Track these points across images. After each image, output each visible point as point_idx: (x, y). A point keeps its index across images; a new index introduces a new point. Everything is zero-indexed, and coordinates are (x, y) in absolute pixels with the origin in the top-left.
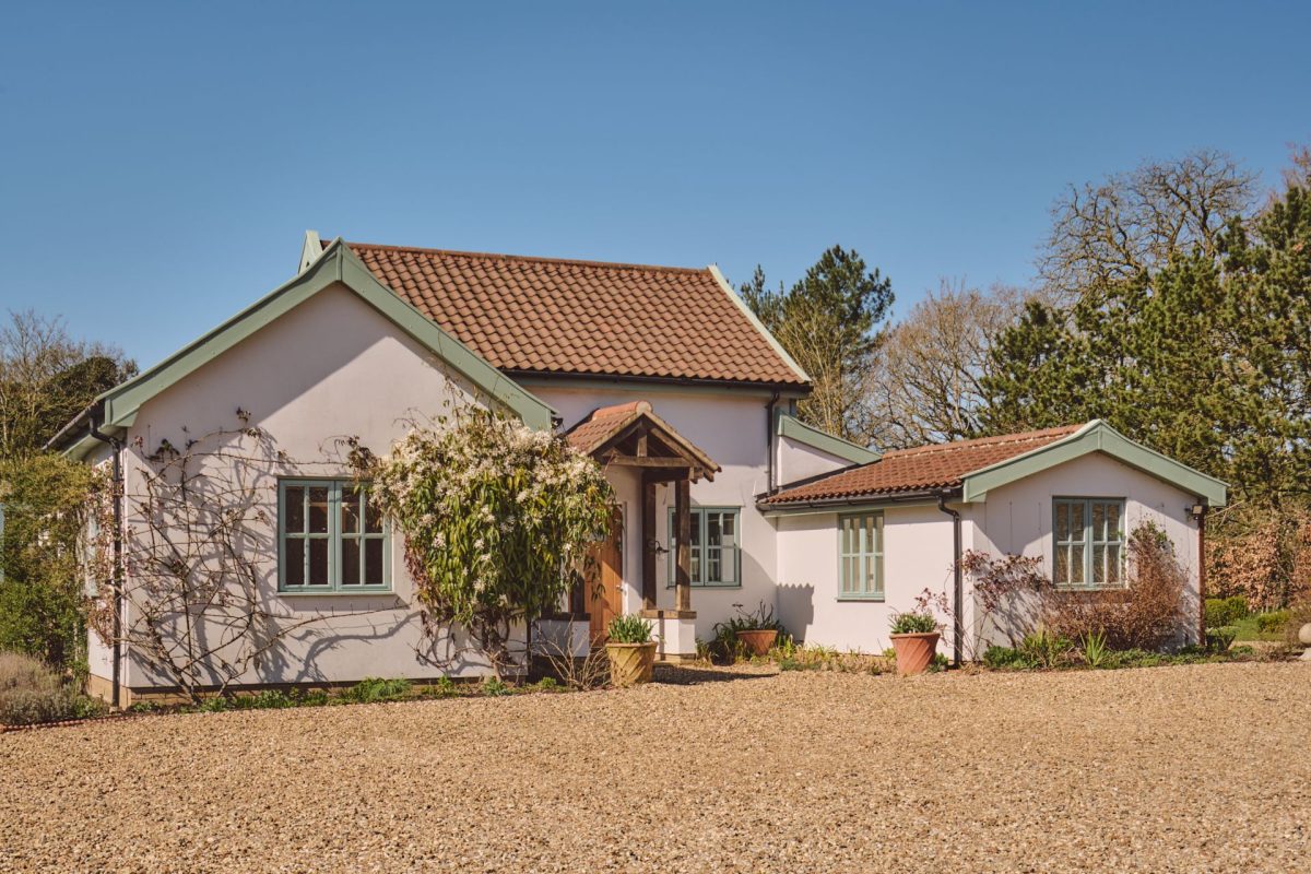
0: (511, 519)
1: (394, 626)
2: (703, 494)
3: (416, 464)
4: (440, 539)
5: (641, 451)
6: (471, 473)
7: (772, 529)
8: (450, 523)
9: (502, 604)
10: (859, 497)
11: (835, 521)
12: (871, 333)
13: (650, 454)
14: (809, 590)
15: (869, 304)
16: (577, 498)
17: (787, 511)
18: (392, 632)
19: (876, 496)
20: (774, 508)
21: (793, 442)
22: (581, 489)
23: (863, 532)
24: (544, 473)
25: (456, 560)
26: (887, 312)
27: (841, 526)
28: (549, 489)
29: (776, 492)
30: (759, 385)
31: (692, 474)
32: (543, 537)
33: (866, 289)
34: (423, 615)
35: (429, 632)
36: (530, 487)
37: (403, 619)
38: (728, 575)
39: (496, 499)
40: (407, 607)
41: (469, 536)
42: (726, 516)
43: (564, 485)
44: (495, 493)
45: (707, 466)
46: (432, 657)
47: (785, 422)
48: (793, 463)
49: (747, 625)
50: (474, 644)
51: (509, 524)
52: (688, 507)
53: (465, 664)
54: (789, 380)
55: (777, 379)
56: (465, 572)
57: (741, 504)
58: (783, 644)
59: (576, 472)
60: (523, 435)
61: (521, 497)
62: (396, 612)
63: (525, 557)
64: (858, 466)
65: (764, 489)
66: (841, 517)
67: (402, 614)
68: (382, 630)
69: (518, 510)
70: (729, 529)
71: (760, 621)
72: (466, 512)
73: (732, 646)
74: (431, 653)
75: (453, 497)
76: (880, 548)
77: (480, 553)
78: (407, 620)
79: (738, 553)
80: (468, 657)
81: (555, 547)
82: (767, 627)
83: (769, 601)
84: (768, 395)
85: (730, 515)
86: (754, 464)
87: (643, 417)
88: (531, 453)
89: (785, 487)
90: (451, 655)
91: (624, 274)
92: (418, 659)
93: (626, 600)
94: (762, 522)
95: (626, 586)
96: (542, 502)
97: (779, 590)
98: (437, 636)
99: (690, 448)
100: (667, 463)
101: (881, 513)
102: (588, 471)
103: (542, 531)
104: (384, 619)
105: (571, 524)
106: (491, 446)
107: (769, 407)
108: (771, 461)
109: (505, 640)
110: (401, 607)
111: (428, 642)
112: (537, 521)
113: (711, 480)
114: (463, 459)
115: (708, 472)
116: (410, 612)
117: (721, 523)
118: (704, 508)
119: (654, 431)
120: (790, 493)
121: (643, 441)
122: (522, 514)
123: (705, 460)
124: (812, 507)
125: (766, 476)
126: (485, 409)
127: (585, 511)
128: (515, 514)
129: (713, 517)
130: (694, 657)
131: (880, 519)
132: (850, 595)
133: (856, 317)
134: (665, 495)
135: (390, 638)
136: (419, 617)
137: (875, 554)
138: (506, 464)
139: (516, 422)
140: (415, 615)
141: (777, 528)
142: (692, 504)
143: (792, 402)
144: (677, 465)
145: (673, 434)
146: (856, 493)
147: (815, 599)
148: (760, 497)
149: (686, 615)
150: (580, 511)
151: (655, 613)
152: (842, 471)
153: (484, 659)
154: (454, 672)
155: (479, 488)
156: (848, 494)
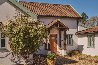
0: (27, 35)
1: (7, 55)
2: (68, 32)
3: (9, 25)
4: (13, 39)
5: (58, 26)
6: (19, 27)
7: (77, 37)
8: (15, 36)
9: (25, 51)
10: (91, 33)
11: (87, 36)
12: (86, 20)
13: (60, 26)
14: (83, 46)
15: (86, 18)
16: (41, 32)
17: (80, 35)
18: (6, 56)
19: (94, 32)
20: (78, 34)
21: (81, 25)
22: (42, 30)
23: (91, 38)
24: (35, 27)
25: (16, 43)
26: (88, 19)
27: (88, 37)
28: (35, 30)
29: (78, 32)
30: (76, 18)
31: (66, 29)
32: (34, 39)
33: (86, 16)
34: (12, 53)
35: (13, 56)
36: (32, 29)
37: (8, 54)
38: (71, 43)
39: (24, 32)
40: (9, 52)
41: (18, 39)
42: (71, 36)
43: (39, 29)
44: (24, 30)
45: (68, 28)
46: (14, 61)
47: (79, 23)
48: (80, 28)
49: (74, 50)
50: (22, 58)
51: (27, 36)
52: (65, 34)
53: (21, 62)
54: (80, 17)
55: (78, 17)
56: (17, 46)
57: (73, 34)
58: (79, 53)
59: (41, 27)
60: (31, 20)
61: (30, 31)
62: (7, 53)
63: (30, 43)
64: (89, 29)
65: (77, 32)
66: (88, 36)
67: (8, 53)
68: (5, 56)
69: (29, 34)
70: (72, 37)
71: (76, 50)
72: (18, 34)
73: (72, 53)
74: (14, 60)
75: (15, 31)
76: (94, 40)
77: (20, 42)
78: (9, 54)
79: (73, 41)
80: (21, 61)
81: (36, 41)
82: (77, 51)
83: (77, 47)
84: (77, 19)
85: (72, 35)
86: (75, 29)
87: (59, 21)
88: (33, 23)
89: (79, 32)
90: (18, 60)
91: (59, 5)
92: (11, 61)
93: (57, 47)
94: (76, 36)
95: (57, 45)
96: (34, 32)
97: (79, 46)
98: (15, 57)
99: (66, 25)
100: (62, 28)
101: (94, 35)
102: (43, 26)
103: (34, 38)
104: (5, 54)
105: (39, 36)
106: (24, 22)
107: (77, 21)
108: (78, 28)
109: (28, 57)
110: (8, 52)
111: (13, 58)
112: (32, 36)
113: (69, 30)
114: (18, 24)
115: (68, 29)
116: (10, 53)
117: (71, 37)
118: (68, 34)
119: (60, 23)
120: (80, 32)
121: (59, 25)
122: (30, 34)
123: (68, 27)
124: (83, 34)
125: (77, 30)
126: (24, 15)
127: (42, 34)
128: (28, 34)
129: (70, 36)
130: (66, 56)
131: (94, 36)
132: (89, 47)
133: (85, 19)
134: (62, 33)
135: (6, 57)
136: (12, 54)
137: (93, 41)
138: (27, 25)
139: (30, 18)
140: (11, 53)
141: (78, 37)
142: (66, 34)
143: (80, 20)
144: (64, 28)
145: (63, 24)
146: (90, 32)
147: (84, 47)
148: (76, 33)
149: (65, 50)
150: (41, 34)
151: (61, 49)
152: (87, 29)
153: (24, 61)
154: (18, 63)
155: (21, 29)
156: (89, 32)
